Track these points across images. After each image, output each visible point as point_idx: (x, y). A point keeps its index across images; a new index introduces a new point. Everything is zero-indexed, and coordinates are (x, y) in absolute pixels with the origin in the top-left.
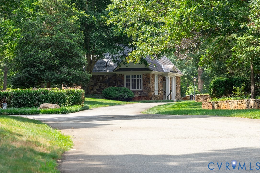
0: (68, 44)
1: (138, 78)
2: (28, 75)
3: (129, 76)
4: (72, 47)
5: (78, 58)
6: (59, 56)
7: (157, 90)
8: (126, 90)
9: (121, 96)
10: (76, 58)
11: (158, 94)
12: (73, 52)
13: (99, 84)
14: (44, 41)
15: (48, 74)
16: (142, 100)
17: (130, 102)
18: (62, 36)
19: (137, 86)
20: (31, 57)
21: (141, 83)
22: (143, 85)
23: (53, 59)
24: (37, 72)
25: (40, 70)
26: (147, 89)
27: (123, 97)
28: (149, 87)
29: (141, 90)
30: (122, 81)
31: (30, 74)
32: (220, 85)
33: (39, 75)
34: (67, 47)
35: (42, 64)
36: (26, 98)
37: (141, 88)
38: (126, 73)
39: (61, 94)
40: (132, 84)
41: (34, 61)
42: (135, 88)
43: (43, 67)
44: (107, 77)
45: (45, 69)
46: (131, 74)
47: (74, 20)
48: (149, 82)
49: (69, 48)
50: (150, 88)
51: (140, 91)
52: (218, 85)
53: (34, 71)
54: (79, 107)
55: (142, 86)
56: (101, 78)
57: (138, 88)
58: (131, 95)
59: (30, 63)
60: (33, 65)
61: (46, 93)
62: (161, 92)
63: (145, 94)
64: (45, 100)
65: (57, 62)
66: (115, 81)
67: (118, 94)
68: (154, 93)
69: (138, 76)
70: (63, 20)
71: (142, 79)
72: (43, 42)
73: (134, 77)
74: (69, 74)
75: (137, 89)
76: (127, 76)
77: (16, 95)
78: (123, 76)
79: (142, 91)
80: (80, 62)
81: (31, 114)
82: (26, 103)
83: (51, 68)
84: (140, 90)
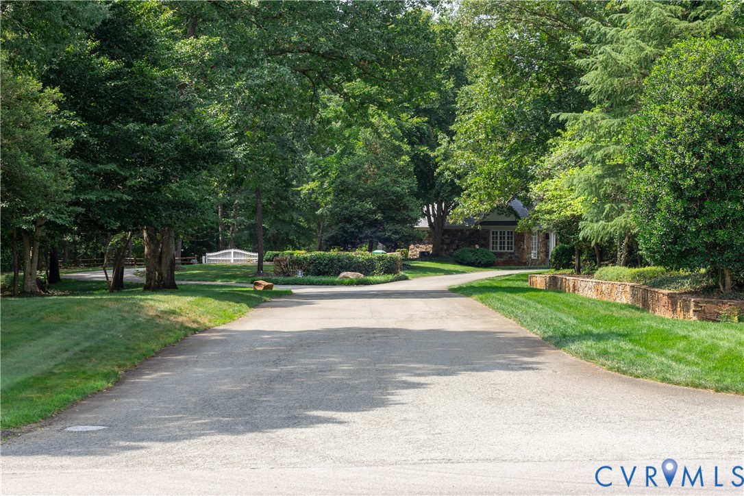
0: (394, 193)
1: (508, 234)
2: (342, 233)
3: (497, 232)
4: (400, 197)
5: (407, 212)
6: (383, 208)
7: (536, 252)
8: (484, 252)
9: (477, 260)
10: (405, 212)
11: (538, 257)
12: (401, 203)
13: (457, 242)
14: (363, 188)
15: (368, 232)
16: (510, 265)
17: (484, 269)
18: (387, 182)
19: (506, 245)
20: (347, 209)
21: (512, 242)
22: (515, 245)
23: (374, 212)
24: (353, 230)
25: (356, 226)
26: (520, 250)
27: (480, 262)
28: (522, 247)
29: (512, 251)
30: (487, 239)
31: (345, 232)
32: (563, 253)
33: (357, 233)
34: (393, 197)
35: (360, 218)
36: (327, 265)
37: (512, 249)
38: (492, 228)
39: (369, 260)
40: (501, 244)
41: (350, 215)
42: (504, 249)
43: (361, 223)
44: (468, 233)
45: (364, 225)
46: (499, 229)
47: (404, 161)
48: (523, 241)
49: (395, 198)
50: (523, 249)
51: (510, 253)
52: (561, 253)
53: (350, 228)
54: (390, 277)
55: (513, 245)
56: (460, 234)
57: (508, 249)
58: (490, 260)
59: (345, 218)
60: (349, 220)
61: (350, 259)
62: (541, 255)
63: (517, 257)
64: (349, 268)
65: (379, 216)
66: (478, 238)
67: (473, 258)
68: (530, 255)
69: (508, 232)
70: (390, 161)
71: (513, 236)
72: (363, 191)
73: (502, 233)
74: (396, 232)
75: (506, 250)
76: (493, 232)
77: (315, 261)
78: (488, 232)
79: (513, 253)
80: (410, 217)
81: (328, 285)
82: (326, 270)
83: (374, 224)
84: (510, 251)
